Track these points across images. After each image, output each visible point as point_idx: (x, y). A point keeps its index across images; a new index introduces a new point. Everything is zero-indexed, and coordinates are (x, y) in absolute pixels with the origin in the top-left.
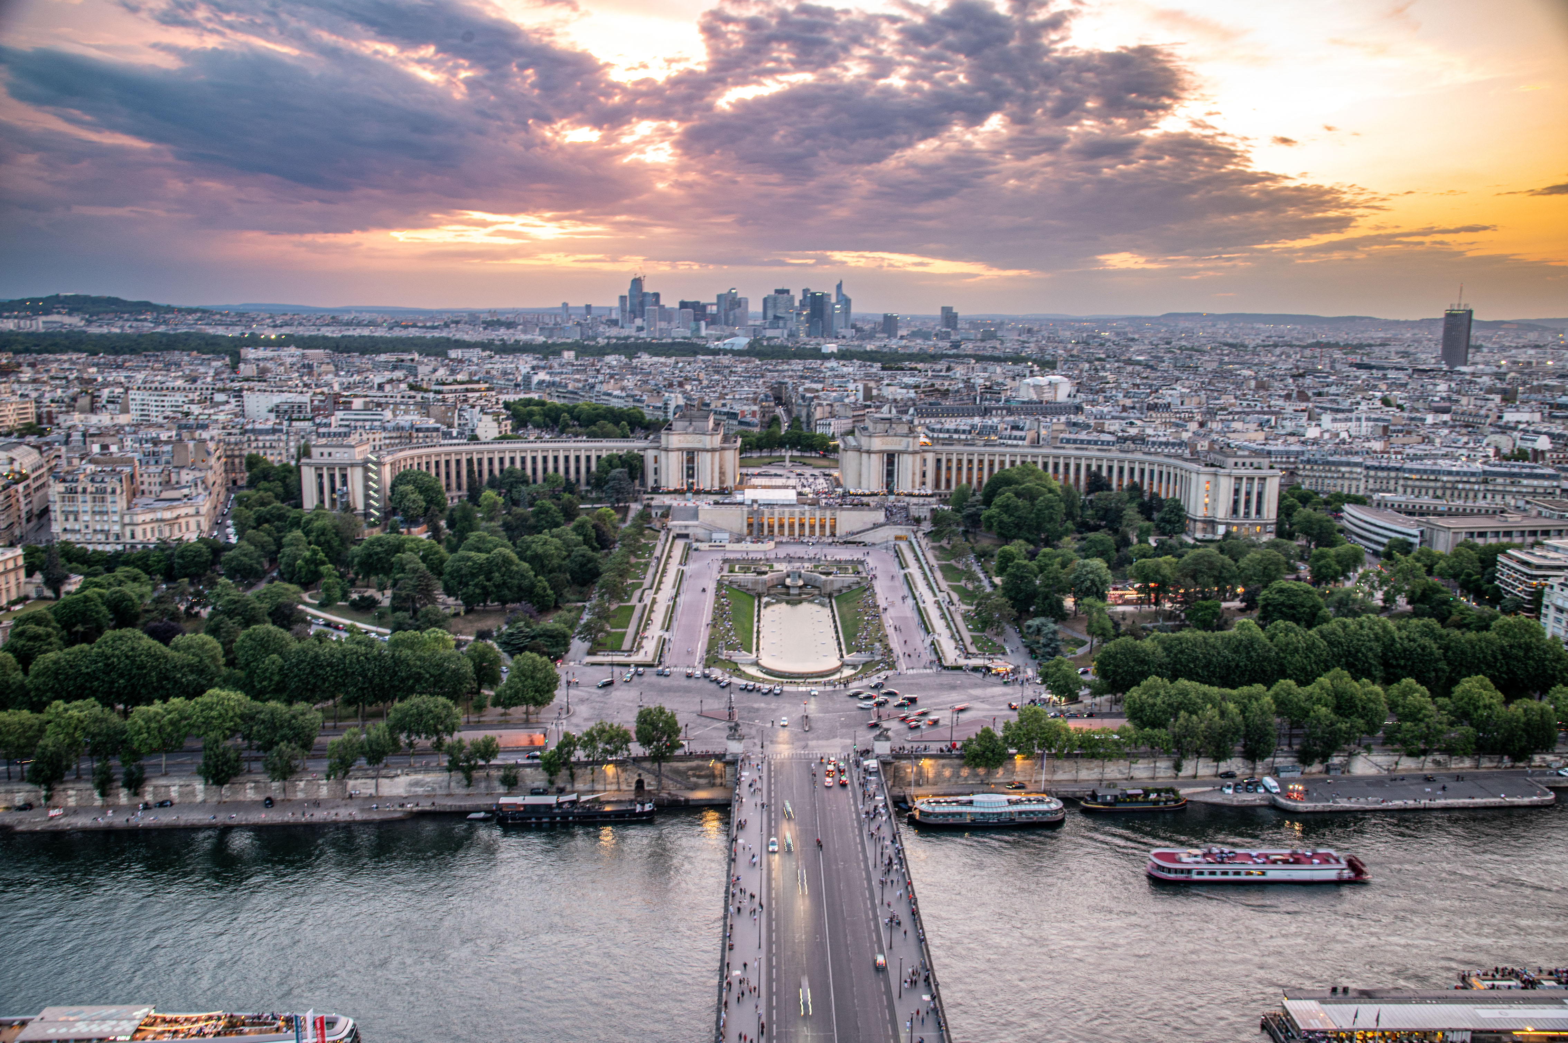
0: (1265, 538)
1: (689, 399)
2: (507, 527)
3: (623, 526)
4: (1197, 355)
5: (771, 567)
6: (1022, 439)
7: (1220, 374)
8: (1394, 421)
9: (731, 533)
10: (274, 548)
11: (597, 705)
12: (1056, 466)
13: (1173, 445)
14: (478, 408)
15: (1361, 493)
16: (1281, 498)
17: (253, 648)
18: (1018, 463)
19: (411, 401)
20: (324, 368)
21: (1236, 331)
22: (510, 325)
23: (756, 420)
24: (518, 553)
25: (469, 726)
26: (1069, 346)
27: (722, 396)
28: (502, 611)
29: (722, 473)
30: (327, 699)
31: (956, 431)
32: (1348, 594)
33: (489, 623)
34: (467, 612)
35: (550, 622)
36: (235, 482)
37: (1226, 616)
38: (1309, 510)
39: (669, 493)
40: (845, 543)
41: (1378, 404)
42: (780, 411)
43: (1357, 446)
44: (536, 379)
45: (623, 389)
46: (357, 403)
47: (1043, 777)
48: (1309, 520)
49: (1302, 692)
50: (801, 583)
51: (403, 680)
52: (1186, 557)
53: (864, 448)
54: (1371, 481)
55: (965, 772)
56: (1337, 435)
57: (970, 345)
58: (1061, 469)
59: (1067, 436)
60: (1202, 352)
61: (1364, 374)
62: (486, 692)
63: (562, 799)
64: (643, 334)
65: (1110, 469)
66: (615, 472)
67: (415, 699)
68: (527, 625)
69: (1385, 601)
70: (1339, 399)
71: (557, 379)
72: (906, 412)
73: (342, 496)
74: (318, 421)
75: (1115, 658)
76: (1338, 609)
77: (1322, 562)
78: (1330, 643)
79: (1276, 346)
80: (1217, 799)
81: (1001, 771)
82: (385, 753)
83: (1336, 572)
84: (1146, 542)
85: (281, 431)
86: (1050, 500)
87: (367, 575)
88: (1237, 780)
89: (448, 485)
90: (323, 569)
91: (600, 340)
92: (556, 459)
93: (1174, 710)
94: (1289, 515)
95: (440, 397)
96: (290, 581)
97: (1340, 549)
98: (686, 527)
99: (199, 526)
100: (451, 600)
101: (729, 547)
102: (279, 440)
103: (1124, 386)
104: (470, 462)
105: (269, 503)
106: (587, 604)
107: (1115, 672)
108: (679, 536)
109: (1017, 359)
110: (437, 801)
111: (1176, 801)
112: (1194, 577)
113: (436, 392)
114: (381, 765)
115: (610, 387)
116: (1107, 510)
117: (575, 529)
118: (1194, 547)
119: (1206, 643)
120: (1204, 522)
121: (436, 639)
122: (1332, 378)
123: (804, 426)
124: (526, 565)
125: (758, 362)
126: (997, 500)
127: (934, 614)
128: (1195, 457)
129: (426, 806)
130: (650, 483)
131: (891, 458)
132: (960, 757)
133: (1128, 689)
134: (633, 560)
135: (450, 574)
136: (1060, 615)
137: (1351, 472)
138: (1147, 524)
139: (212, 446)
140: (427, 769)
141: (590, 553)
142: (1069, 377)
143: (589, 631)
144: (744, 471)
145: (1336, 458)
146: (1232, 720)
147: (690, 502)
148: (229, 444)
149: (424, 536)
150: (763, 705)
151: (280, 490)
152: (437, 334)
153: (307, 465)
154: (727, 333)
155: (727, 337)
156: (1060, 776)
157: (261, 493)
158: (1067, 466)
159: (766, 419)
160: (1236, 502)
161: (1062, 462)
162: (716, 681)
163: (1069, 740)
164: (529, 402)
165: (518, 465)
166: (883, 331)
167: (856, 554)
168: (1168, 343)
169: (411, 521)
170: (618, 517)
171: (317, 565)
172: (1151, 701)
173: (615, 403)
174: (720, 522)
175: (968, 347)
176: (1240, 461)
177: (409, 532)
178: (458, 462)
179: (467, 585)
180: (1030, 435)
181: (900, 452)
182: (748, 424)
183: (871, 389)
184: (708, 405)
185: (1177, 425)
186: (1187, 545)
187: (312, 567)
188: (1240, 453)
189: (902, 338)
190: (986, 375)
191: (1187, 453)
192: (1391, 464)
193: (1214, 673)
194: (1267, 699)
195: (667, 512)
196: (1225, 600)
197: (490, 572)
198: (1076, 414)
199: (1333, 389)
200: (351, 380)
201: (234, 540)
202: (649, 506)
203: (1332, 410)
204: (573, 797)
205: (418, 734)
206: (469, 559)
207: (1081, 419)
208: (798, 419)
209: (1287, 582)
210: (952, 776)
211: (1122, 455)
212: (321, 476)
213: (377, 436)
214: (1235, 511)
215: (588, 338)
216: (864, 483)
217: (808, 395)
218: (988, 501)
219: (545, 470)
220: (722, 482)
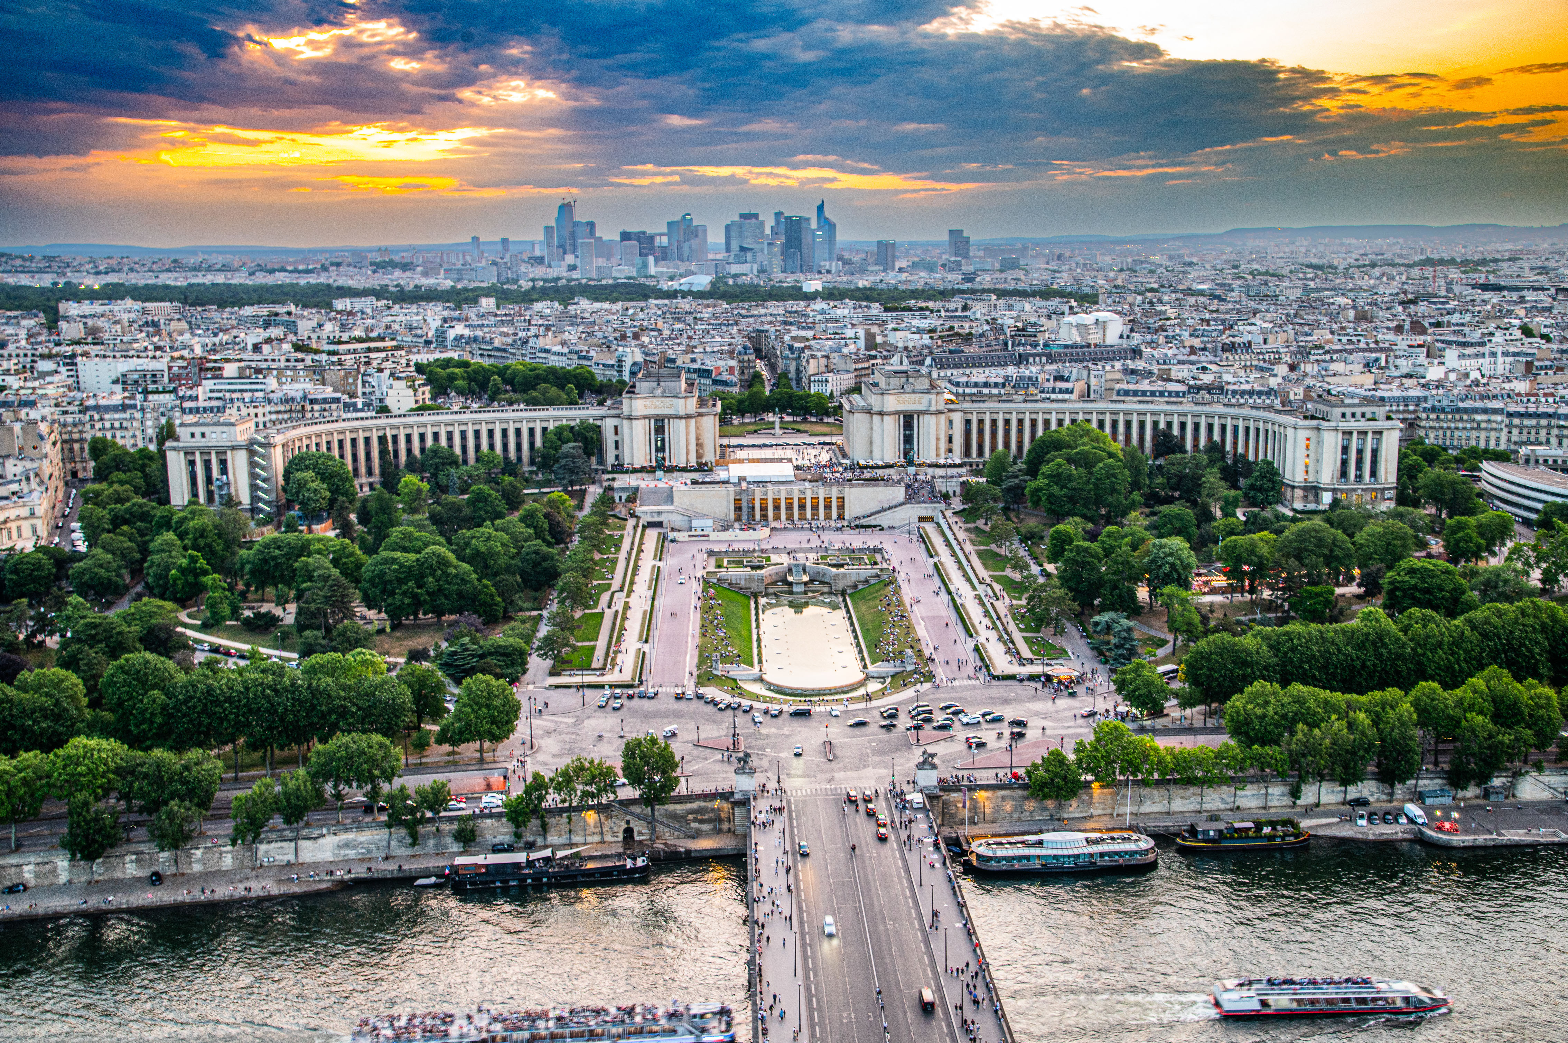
0: (1384, 507)
1: (647, 354)
2: (435, 519)
3: (581, 515)
4: (1273, 281)
5: (768, 559)
6: (1069, 391)
7: (1307, 303)
8: (1538, 356)
9: (715, 520)
10: (137, 556)
11: (567, 738)
12: (1115, 424)
13: (1260, 393)
14: (387, 372)
15: (1502, 447)
16: (1402, 457)
17: (125, 683)
18: (1067, 422)
19: (300, 365)
20: (174, 325)
21: (1321, 248)
22: (406, 267)
23: (735, 378)
24: (454, 552)
25: (411, 769)
26: (1112, 275)
27: (690, 349)
28: (439, 626)
29: (699, 445)
30: (226, 743)
31: (986, 385)
32: (1497, 573)
33: (421, 641)
34: (394, 628)
35: (500, 636)
36: (74, 474)
37: (1341, 604)
38: (1438, 470)
39: (635, 471)
40: (857, 526)
41: (1518, 334)
42: (760, 366)
43: (1495, 387)
44: (452, 334)
45: (564, 344)
46: (230, 370)
47: (1128, 810)
48: (1438, 483)
49: (1450, 697)
50: (806, 578)
51: (323, 716)
52: (1287, 533)
53: (876, 409)
54: (1515, 431)
55: (1030, 805)
56: (1467, 375)
57: (988, 278)
58: (1121, 428)
59: (1125, 386)
60: (1279, 277)
61: (1494, 298)
62: (427, 726)
63: (533, 856)
64: (576, 275)
65: (1183, 426)
66: (566, 447)
67: (341, 739)
68: (474, 641)
69: (1543, 581)
70: (1466, 330)
71: (479, 333)
72: (922, 363)
73: (221, 488)
74: (181, 393)
75: (1209, 660)
76: (1484, 593)
77: (1460, 534)
78: (1485, 635)
79: (1373, 265)
80: (1346, 831)
81: (1074, 803)
82: (306, 808)
83: (1479, 548)
84: (1234, 515)
85: (134, 407)
86: (1110, 466)
87: (261, 586)
88: (1371, 808)
89: (356, 470)
90: (207, 580)
91: (522, 282)
92: (491, 433)
93: (1289, 722)
94: (1412, 477)
95: (335, 359)
96: (163, 597)
97: (1483, 517)
98: (659, 513)
99: (34, 531)
100: (372, 614)
101: (714, 536)
102: (132, 419)
103: (1190, 322)
104: (382, 440)
105: (128, 499)
106: (545, 613)
107: (1209, 677)
108: (651, 525)
109: (1046, 294)
110: (374, 866)
111: (1296, 836)
112: (1299, 558)
113: (330, 353)
114: (301, 824)
115: (548, 341)
116: (1181, 477)
117: (523, 520)
118: (1294, 520)
119: (1324, 639)
120: (1305, 489)
121: (364, 663)
122: (1453, 304)
123: (794, 383)
124: (466, 567)
125: (725, 306)
126: (1045, 469)
127: (975, 612)
128: (1288, 407)
129: (360, 872)
130: (610, 460)
131: (908, 420)
132: (1025, 787)
133: (1228, 697)
134: (597, 556)
135: (371, 580)
136: (1134, 610)
137: (1489, 421)
138: (1233, 493)
139: (44, 428)
140: (360, 827)
141: (545, 549)
142: (1119, 313)
143: (549, 646)
144: (725, 441)
145: (1468, 404)
146: (1363, 733)
147: (662, 481)
148: (65, 425)
149: (331, 534)
150: (773, 730)
151: (140, 482)
152: (313, 280)
153: (175, 449)
154: (682, 270)
155: (682, 276)
156: (1148, 807)
157: (116, 486)
158: (1128, 424)
159: (746, 376)
160: (1344, 463)
161: (1121, 419)
162: (714, 703)
163: (1160, 762)
164: (447, 363)
165: (443, 442)
166: (877, 263)
167: (872, 540)
168: (1235, 267)
169: (312, 516)
170: (573, 503)
171: (196, 576)
172: (1259, 712)
173: (555, 362)
174: (700, 506)
175: (985, 280)
176: (1348, 411)
177: (310, 531)
178: (367, 440)
179: (392, 594)
180: (1080, 387)
181: (920, 413)
182: (725, 383)
183: (873, 336)
184: (673, 361)
185: (1261, 369)
186: (1284, 517)
187: (191, 578)
188: (1347, 401)
189: (901, 270)
190: (1014, 314)
191: (1277, 402)
192: (1541, 410)
193: (1334, 675)
194: (1406, 706)
195: (633, 495)
196: (1338, 585)
197: (422, 576)
198: (1133, 359)
199: (1456, 318)
200: (217, 340)
201: (82, 547)
202: (611, 488)
203: (1458, 344)
204: (548, 853)
205: (349, 783)
206: (394, 561)
207: (1139, 365)
208: (785, 374)
209: (1416, 560)
210: (1015, 810)
211: (1197, 409)
212: (192, 463)
213: (260, 411)
214: (1344, 474)
215: (508, 281)
216: (877, 453)
217: (797, 345)
218: (1033, 470)
219: (478, 447)
220: (699, 456)
